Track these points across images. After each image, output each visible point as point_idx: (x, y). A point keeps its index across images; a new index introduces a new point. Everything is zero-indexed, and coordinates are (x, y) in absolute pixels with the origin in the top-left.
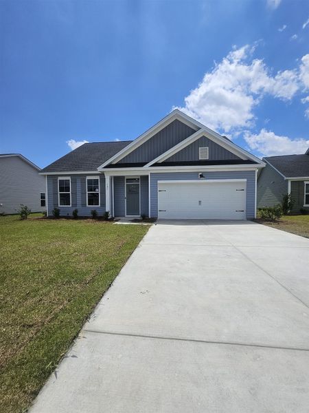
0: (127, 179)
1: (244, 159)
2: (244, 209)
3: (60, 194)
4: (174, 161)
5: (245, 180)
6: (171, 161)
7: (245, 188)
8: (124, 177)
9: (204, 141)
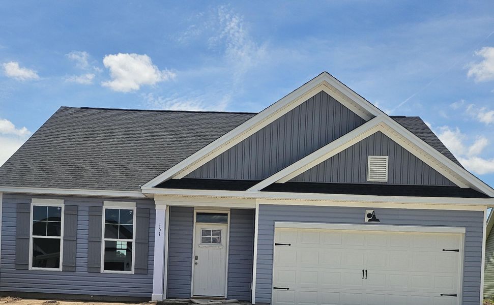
0: (198, 214)
1: (462, 185)
2: (458, 291)
3: (34, 239)
4: (314, 180)
5: (463, 230)
6: (307, 180)
7: (461, 247)
8: (192, 209)
9: (379, 143)
